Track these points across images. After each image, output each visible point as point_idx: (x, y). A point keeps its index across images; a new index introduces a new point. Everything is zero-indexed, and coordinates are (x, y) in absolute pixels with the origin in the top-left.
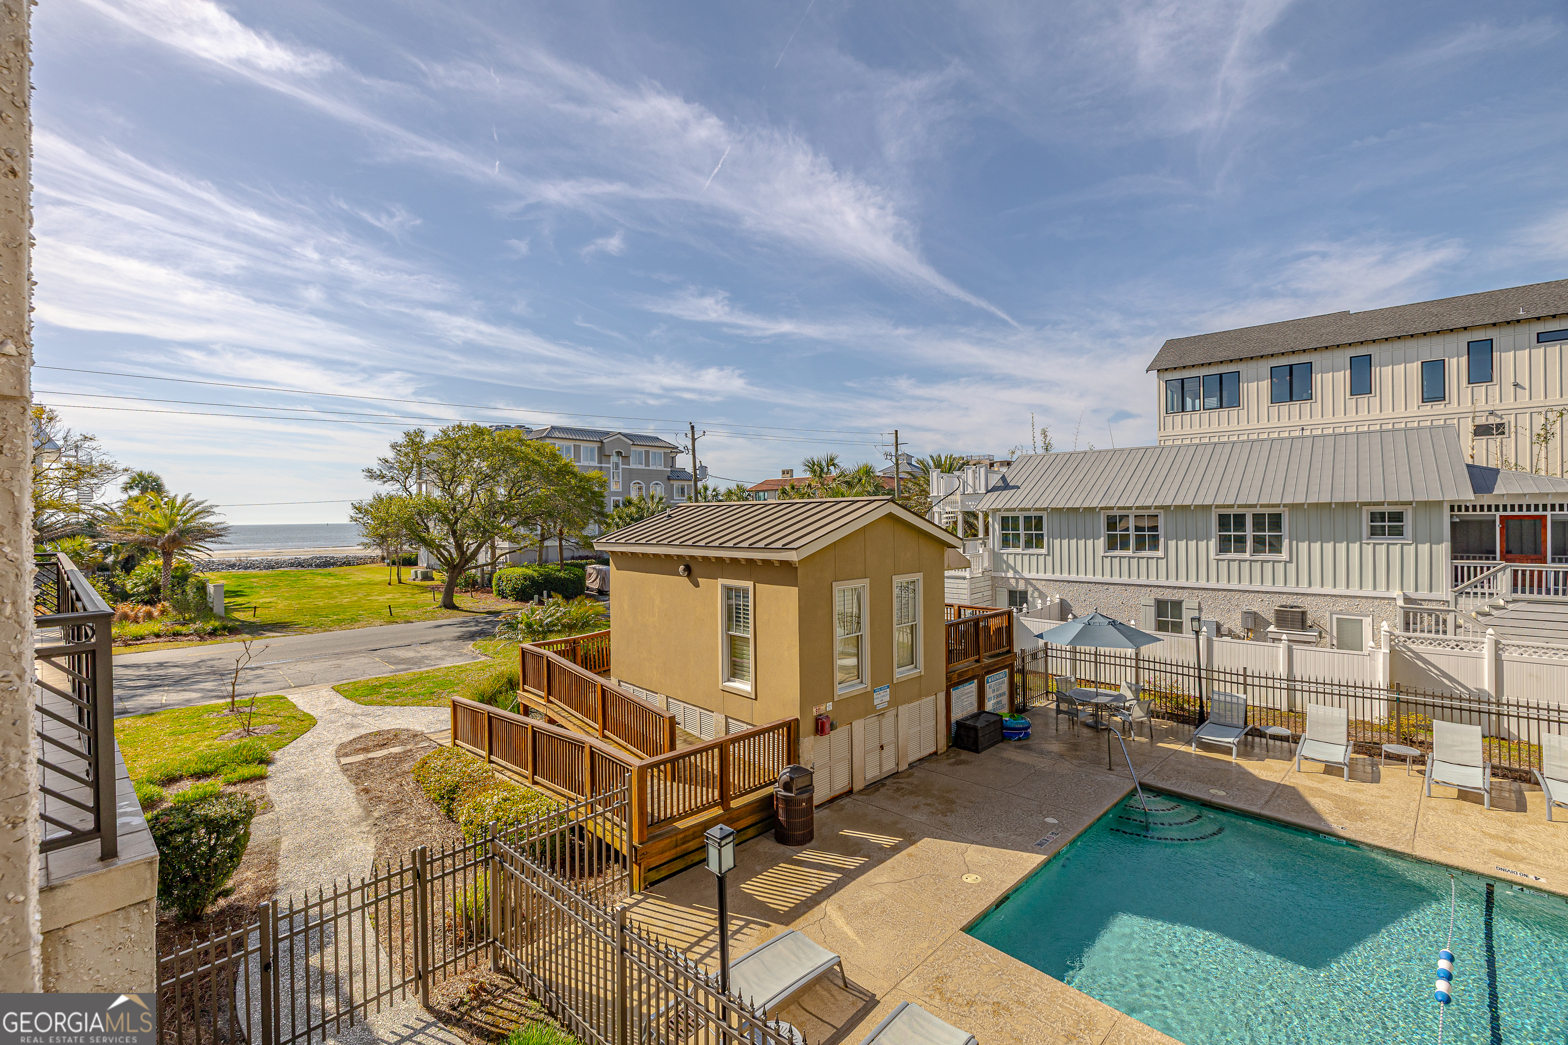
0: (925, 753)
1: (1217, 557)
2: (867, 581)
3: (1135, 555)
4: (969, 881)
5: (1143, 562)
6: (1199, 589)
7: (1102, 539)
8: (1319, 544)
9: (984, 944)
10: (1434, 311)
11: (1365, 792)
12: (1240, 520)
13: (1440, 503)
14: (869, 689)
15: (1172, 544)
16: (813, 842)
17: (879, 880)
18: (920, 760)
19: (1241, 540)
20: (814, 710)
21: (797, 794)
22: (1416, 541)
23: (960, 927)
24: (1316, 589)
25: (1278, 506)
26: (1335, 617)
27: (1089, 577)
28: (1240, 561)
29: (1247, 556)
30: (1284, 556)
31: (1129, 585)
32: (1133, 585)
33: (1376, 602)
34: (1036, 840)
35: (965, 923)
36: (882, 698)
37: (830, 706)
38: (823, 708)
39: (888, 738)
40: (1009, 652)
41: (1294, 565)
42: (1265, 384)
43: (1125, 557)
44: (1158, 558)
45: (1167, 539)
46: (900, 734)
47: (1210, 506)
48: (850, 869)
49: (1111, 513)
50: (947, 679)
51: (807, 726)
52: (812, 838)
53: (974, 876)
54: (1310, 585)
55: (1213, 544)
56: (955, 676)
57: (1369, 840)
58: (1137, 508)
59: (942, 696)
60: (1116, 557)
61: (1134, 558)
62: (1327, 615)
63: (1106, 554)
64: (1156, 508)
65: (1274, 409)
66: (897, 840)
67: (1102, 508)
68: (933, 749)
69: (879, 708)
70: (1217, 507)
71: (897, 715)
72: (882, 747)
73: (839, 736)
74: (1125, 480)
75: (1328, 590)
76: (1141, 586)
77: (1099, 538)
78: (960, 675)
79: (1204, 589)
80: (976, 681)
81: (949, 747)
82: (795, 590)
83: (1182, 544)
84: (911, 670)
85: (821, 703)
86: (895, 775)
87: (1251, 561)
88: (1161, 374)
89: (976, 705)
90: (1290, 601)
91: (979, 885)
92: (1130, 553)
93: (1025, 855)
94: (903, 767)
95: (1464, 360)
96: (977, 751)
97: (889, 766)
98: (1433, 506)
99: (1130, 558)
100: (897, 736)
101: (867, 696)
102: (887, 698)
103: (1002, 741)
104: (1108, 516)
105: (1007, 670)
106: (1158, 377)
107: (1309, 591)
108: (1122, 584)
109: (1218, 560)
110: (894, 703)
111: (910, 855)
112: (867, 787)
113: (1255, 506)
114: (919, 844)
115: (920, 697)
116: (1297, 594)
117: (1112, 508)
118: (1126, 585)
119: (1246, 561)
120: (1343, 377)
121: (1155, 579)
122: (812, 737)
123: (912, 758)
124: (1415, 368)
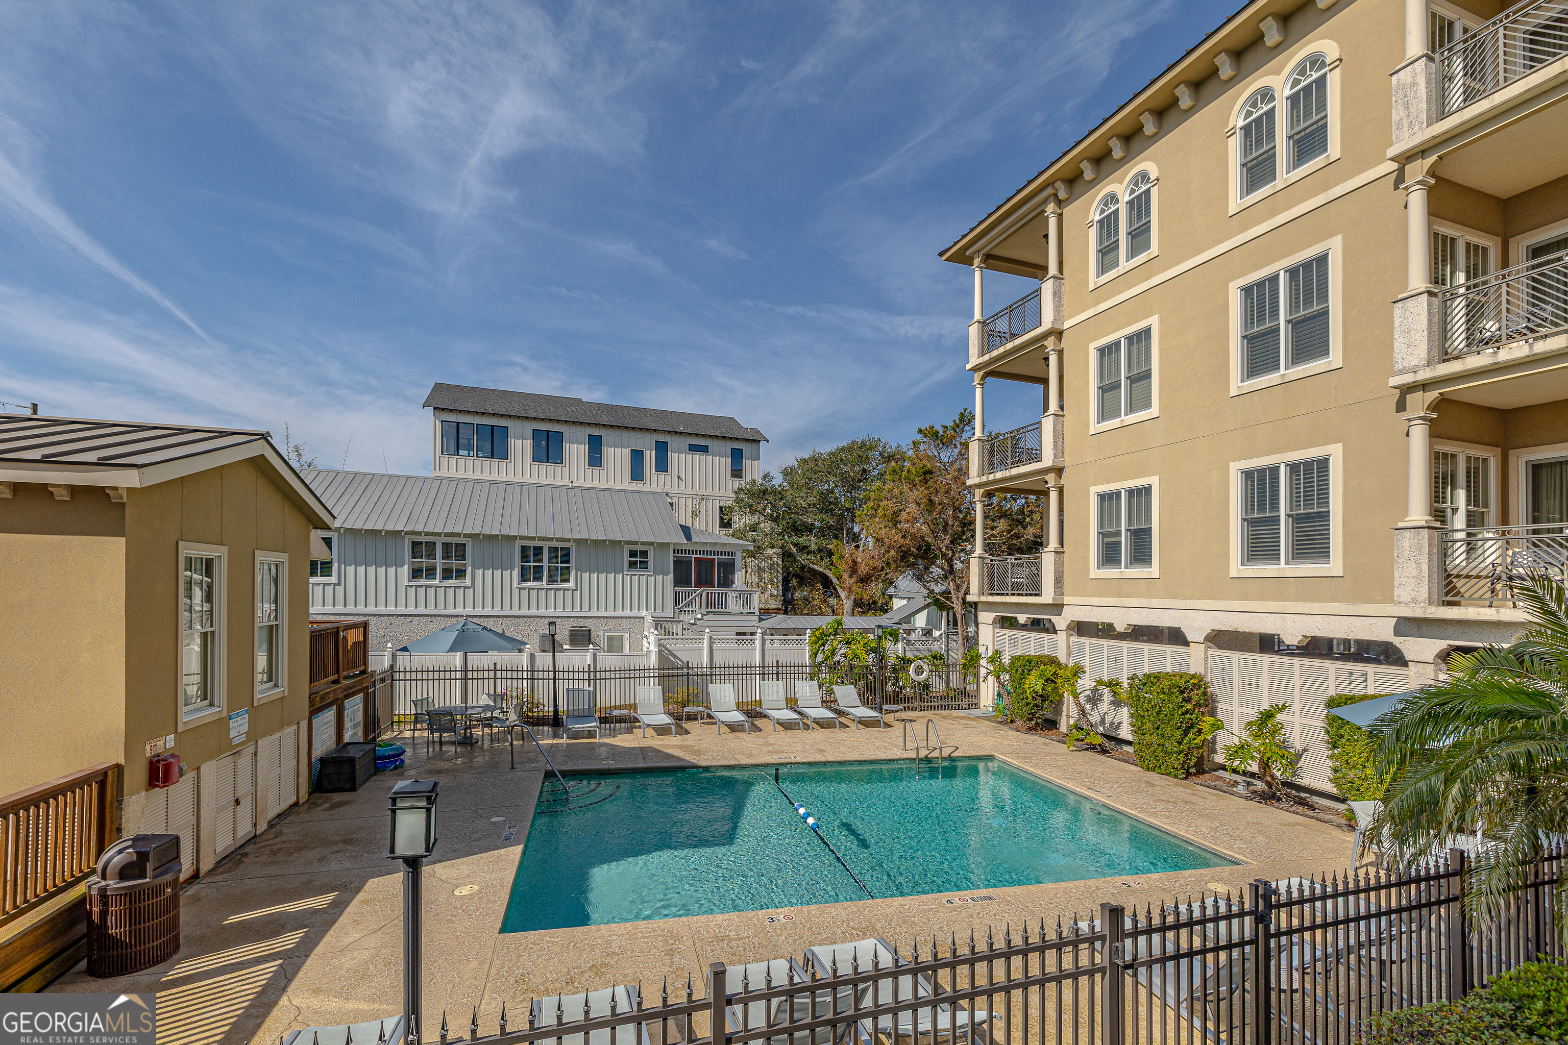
0: (285, 805)
1: (520, 586)
2: (225, 549)
3: (442, 584)
4: (464, 893)
5: (450, 592)
6: (503, 617)
7: (406, 566)
8: (596, 574)
9: (536, 932)
10: (636, 414)
11: (689, 740)
12: (538, 551)
13: (668, 544)
14: (224, 714)
15: (479, 573)
16: (183, 950)
17: (346, 941)
18: (279, 816)
19: (538, 570)
20: (148, 747)
21: (155, 877)
22: (656, 573)
23: (497, 931)
24: (594, 613)
25: (568, 540)
26: (606, 634)
27: (391, 609)
28: (538, 589)
29: (544, 584)
30: (572, 584)
31: (435, 616)
32: (439, 616)
33: (632, 621)
34: (499, 837)
35: (498, 926)
36: (239, 727)
37: (171, 740)
38: (160, 743)
39: (244, 788)
40: (363, 672)
41: (579, 592)
42: (529, 443)
43: (431, 587)
44: (465, 588)
45: (474, 568)
46: (259, 780)
47: (516, 537)
48: (289, 950)
49: (417, 538)
50: (310, 702)
51: (136, 775)
52: (177, 948)
53: (468, 887)
54: (590, 609)
55: (516, 573)
56: (318, 699)
57: (715, 763)
58: (446, 535)
59: (304, 724)
60: (421, 586)
61: (441, 587)
62: (601, 634)
63: (410, 584)
64: (466, 535)
65: (535, 467)
66: (331, 896)
67: (407, 533)
68: (293, 799)
69: (236, 741)
70: (522, 538)
71: (256, 754)
72: (237, 802)
73: (181, 789)
74: (428, 507)
75: (602, 613)
76: (447, 616)
77: (402, 566)
78: (323, 698)
79: (508, 617)
80: (334, 707)
81: (310, 794)
82: (123, 540)
83: (489, 573)
84: (269, 689)
85: (158, 737)
86: (253, 839)
87: (547, 589)
88: (437, 414)
89: (334, 738)
90: (577, 623)
91: (480, 891)
92: (436, 582)
93: (502, 851)
94: (262, 827)
95: (654, 452)
96: (353, 789)
97: (245, 829)
98: (664, 546)
99: (436, 587)
100: (255, 784)
101: (222, 724)
102: (245, 728)
103: (375, 774)
104: (413, 542)
105: (362, 694)
106: (434, 415)
107: (589, 614)
108: (428, 616)
109: (520, 589)
110: (253, 736)
111: (366, 902)
112: (218, 864)
113: (551, 539)
114: (366, 888)
115: (282, 726)
116: (581, 617)
117: (419, 533)
118: (431, 616)
119: (542, 589)
120: (584, 449)
121: (462, 608)
122: (144, 793)
123: (271, 814)
124: (627, 452)
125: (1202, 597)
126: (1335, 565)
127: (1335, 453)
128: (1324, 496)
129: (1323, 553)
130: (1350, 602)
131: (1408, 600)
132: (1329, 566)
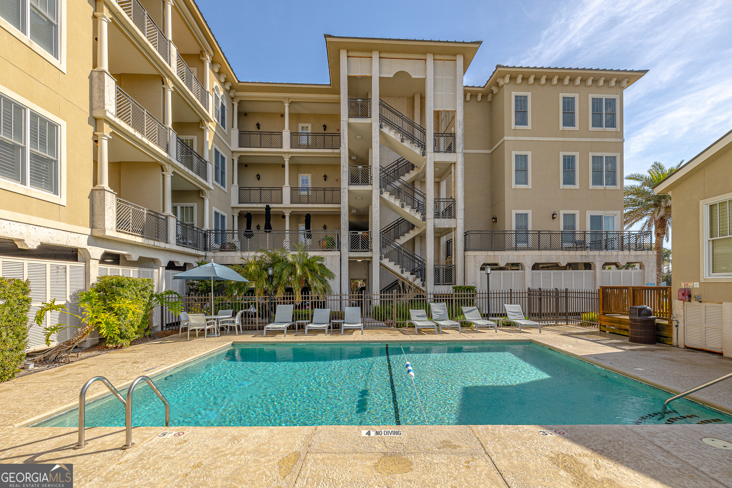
20: (683, 284)
37: (696, 285)
38: (690, 284)
51: (676, 293)
126: (62, 199)
127: (63, 125)
129: (54, 186)
130: (69, 223)
131: (110, 228)
132: (59, 197)
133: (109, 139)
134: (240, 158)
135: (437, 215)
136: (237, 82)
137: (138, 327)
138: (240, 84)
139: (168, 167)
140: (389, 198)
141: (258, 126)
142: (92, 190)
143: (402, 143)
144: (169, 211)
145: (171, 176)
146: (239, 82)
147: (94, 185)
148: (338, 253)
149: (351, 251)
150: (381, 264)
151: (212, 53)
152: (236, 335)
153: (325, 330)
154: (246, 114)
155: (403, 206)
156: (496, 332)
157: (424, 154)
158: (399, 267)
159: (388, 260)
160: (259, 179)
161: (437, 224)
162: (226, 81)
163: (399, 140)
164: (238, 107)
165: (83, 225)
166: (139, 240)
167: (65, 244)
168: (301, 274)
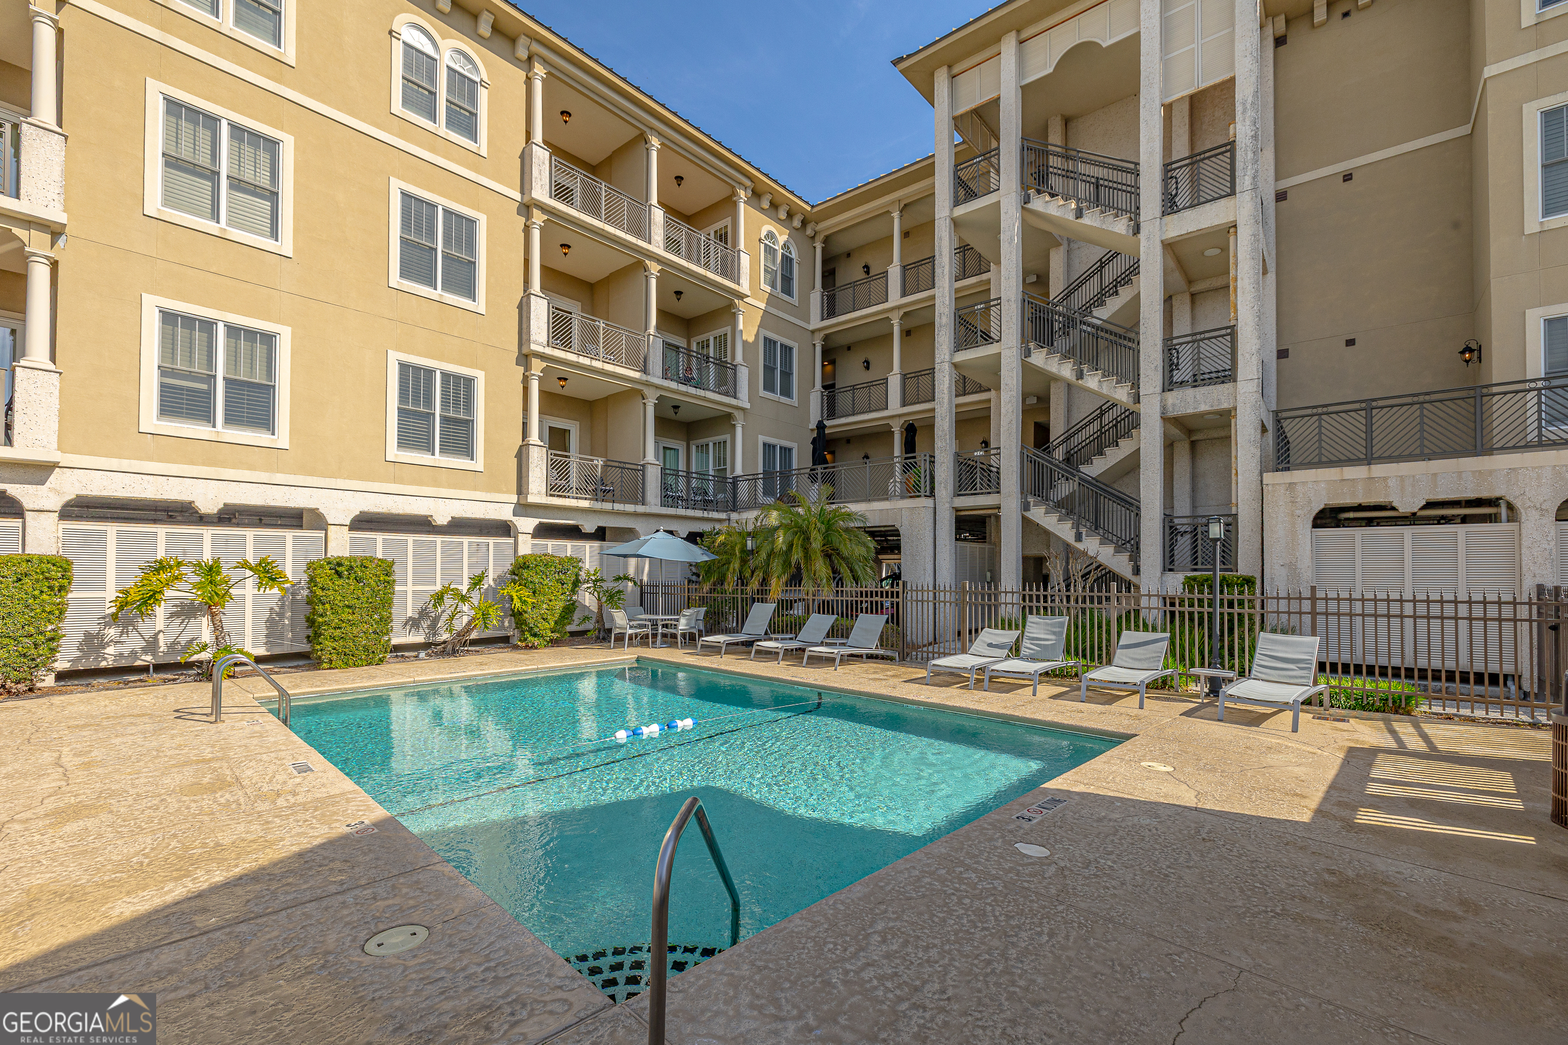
125: (349, 478)
126: (478, 464)
127: (480, 376)
128: (470, 405)
129: (467, 450)
130: (487, 492)
131: (536, 492)
132: (474, 462)
133: (539, 377)
134: (826, 338)
135: (1169, 385)
136: (809, 209)
137: (556, 623)
138: (815, 210)
139: (647, 391)
140: (1045, 363)
141: (867, 268)
142: (521, 446)
143: (1079, 221)
144: (650, 457)
145: (655, 404)
146: (813, 207)
147: (523, 440)
148: (929, 502)
149: (959, 495)
150: (1026, 522)
151: (748, 183)
152: (677, 648)
153: (778, 653)
154: (849, 255)
155: (1080, 376)
156: (1141, 707)
157: (1137, 230)
158: (1070, 525)
159: (1043, 510)
160: (867, 368)
161: (1174, 405)
162: (790, 215)
163: (1071, 217)
164: (823, 249)
165: (507, 492)
166: (585, 504)
167: (482, 517)
168: (784, 548)
